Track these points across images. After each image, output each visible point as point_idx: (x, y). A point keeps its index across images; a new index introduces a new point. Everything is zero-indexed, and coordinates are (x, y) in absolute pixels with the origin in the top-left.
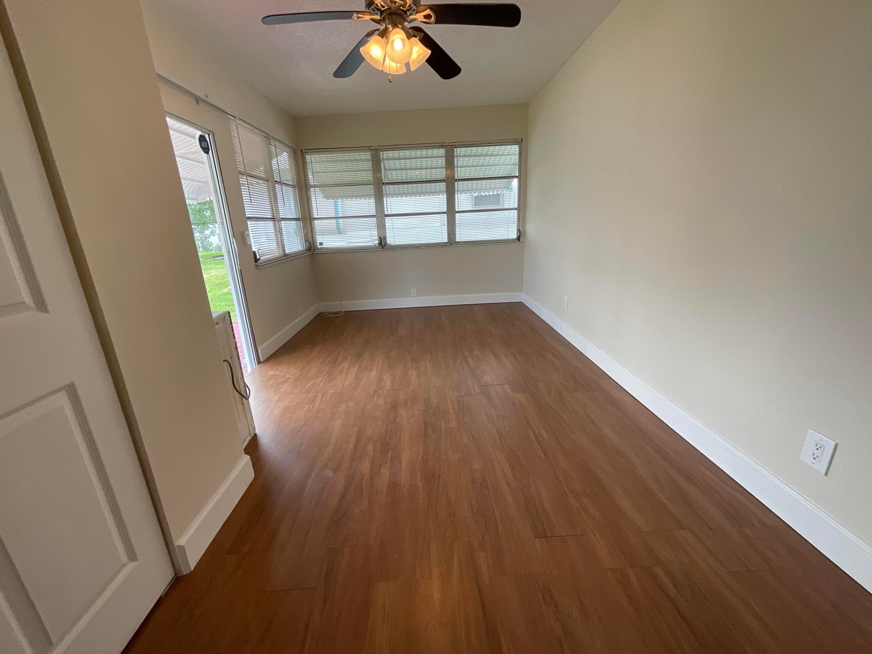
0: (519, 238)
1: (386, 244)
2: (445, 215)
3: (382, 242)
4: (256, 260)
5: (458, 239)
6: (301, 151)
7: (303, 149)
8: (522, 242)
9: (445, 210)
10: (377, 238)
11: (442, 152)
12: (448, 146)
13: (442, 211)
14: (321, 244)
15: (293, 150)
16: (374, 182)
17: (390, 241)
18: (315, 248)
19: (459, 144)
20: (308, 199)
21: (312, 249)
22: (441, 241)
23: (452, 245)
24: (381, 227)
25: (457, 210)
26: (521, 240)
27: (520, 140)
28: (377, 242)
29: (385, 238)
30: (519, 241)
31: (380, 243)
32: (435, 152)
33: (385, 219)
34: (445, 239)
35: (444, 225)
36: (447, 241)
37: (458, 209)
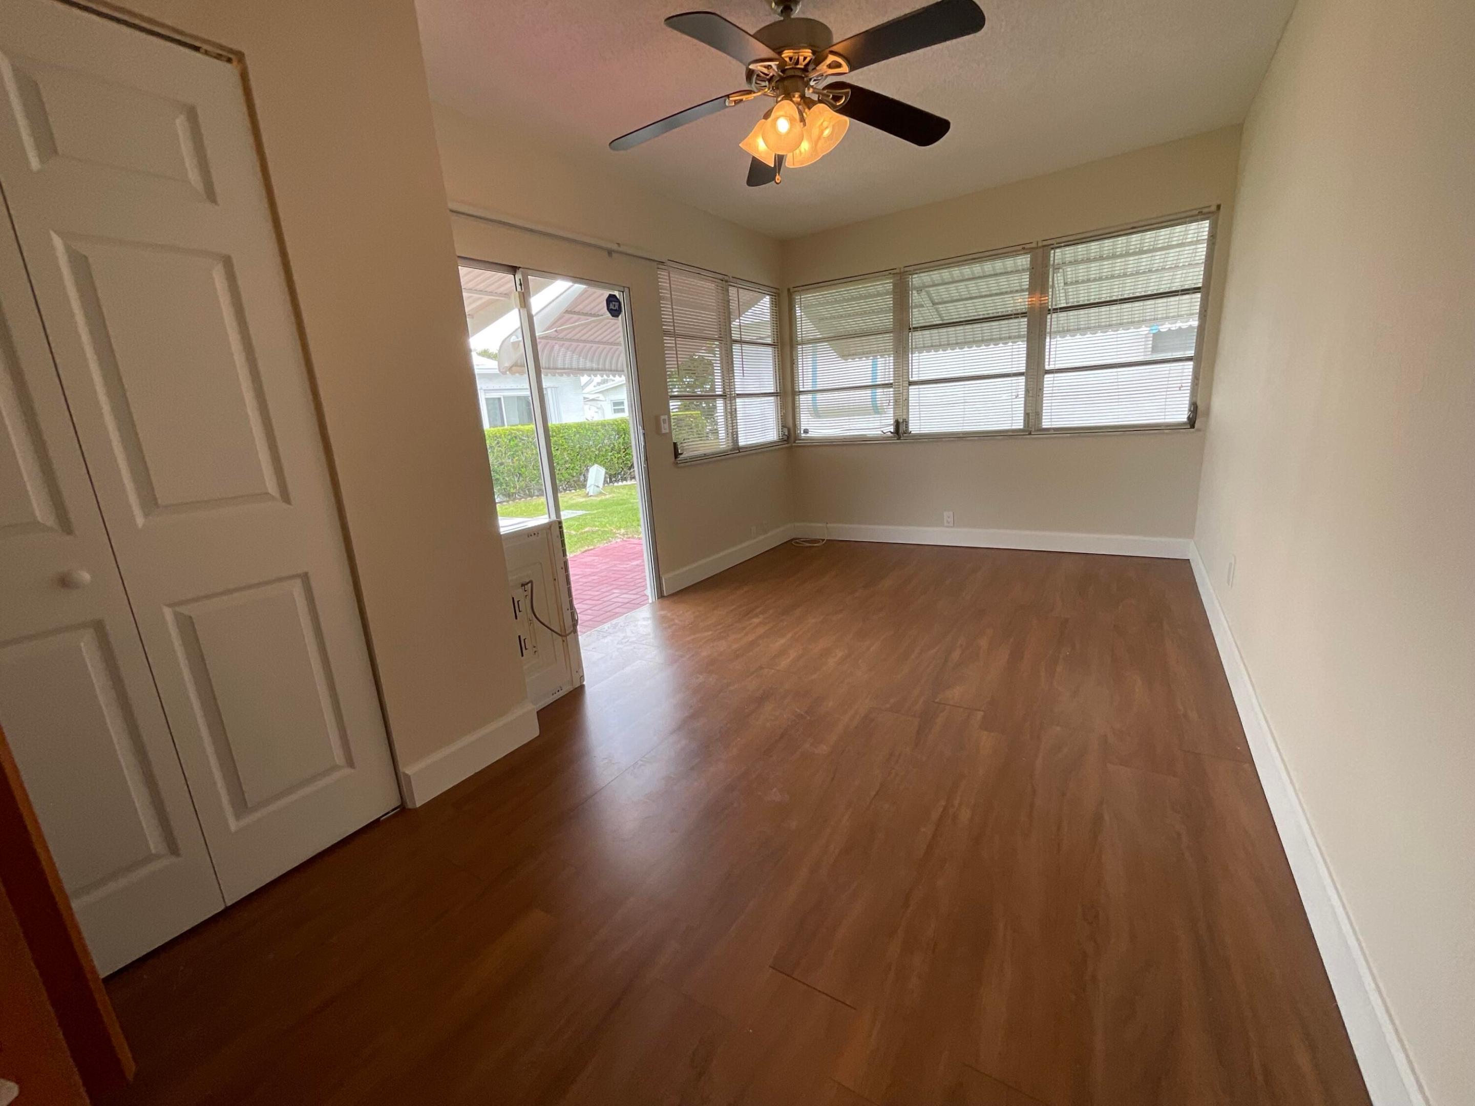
0: (1191, 422)
1: (907, 432)
2: (1022, 379)
3: (900, 428)
4: (677, 454)
5: (1047, 423)
6: (789, 290)
7: (791, 286)
8: (1199, 430)
9: (1023, 369)
10: (892, 422)
11: (1024, 261)
12: (1037, 248)
13: (1015, 370)
14: (806, 431)
15: (774, 290)
16: (894, 329)
17: (915, 427)
18: (797, 438)
19: (1059, 240)
20: (793, 363)
21: (792, 439)
22: (1010, 428)
23: (1030, 434)
24: (901, 402)
25: (1047, 367)
26: (1196, 426)
27: (1213, 208)
28: (892, 429)
29: (906, 422)
30: (1193, 426)
31: (897, 431)
32: (1009, 263)
33: (908, 389)
34: (1019, 424)
35: (1016, 398)
36: (1022, 427)
37: (1049, 365)
